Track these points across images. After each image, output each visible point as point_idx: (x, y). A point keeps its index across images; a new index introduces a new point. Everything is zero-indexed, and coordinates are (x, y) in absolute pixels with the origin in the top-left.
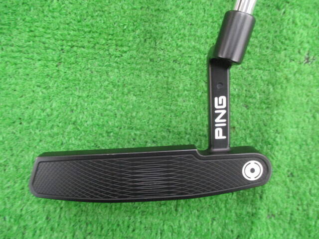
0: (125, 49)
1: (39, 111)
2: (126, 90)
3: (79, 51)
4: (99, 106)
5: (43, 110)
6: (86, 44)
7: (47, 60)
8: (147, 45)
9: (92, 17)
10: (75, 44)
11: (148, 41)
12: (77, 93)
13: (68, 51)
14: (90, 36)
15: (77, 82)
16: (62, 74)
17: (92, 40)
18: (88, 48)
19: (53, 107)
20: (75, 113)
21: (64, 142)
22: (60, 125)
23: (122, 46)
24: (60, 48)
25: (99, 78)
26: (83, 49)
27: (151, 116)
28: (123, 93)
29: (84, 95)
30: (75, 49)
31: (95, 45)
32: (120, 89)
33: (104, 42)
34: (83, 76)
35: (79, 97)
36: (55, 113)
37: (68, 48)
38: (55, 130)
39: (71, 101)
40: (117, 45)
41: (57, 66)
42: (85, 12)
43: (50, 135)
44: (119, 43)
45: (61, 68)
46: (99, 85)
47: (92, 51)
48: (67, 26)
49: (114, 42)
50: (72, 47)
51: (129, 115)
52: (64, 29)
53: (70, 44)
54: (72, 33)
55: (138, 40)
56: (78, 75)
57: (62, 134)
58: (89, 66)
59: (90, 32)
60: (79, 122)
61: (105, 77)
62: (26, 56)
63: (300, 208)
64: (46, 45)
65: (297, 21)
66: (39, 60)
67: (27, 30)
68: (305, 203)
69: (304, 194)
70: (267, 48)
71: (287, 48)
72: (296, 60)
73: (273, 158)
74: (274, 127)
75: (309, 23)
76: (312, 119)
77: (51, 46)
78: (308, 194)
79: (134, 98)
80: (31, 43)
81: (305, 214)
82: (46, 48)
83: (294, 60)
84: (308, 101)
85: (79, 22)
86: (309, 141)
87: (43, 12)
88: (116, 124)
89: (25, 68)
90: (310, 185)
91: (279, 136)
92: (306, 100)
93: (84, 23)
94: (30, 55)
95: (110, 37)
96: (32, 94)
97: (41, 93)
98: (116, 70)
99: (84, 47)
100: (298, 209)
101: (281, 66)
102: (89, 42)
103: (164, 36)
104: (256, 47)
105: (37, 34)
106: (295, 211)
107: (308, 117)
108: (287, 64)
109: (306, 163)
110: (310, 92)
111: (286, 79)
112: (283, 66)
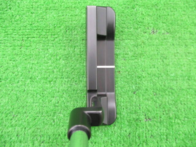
0: (56, 36)
1: (11, 74)
2: (58, 58)
3: (32, 40)
4: (44, 68)
5: (13, 73)
6: (35, 36)
7: (15, 46)
8: (68, 33)
9: (38, 22)
10: (29, 36)
11: (68, 31)
12: (32, 62)
13: (26, 40)
14: (37, 31)
15: (31, 56)
16: (23, 52)
17: (38, 33)
18: (37, 37)
19: (19, 70)
20: (31, 73)
21: (26, 89)
22: (23, 80)
23: (54, 35)
24: (21, 39)
25: (43, 52)
26: (34, 39)
27: (73, 70)
28: (57, 60)
29: (36, 62)
30: (30, 39)
31: (40, 36)
32: (55, 57)
33: (45, 34)
34: (35, 52)
35: (33, 64)
36: (20, 74)
37: (26, 38)
38: (20, 83)
39: (28, 67)
40: (52, 35)
41: (20, 49)
42: (33, 20)
43: (17, 87)
44: (53, 34)
45: (22, 49)
46: (43, 57)
47: (39, 39)
48: (25, 28)
49: (50, 33)
50: (28, 38)
51: (61, 71)
52: (23, 29)
53: (26, 36)
54: (28, 31)
55: (62, 31)
56: (32, 52)
57: (24, 85)
58: (38, 47)
59: (37, 30)
60: (33, 77)
61: (46, 52)
62: (3, 45)
63: (165, 113)
64: (14, 39)
65: (144, 13)
66: (11, 46)
67: (4, 31)
68: (166, 109)
69: (165, 105)
70: (131, 28)
71: (141, 27)
72: (147, 33)
73: (142, 85)
74: (140, 68)
75: (151, 14)
76: (162, 63)
77: (17, 39)
78: (167, 104)
79: (63, 61)
80: (6, 38)
81: (168, 116)
82: (14, 40)
83: (146, 33)
84: (158, 53)
85: (31, 25)
86: (162, 74)
87: (12, 22)
88: (54, 77)
89: (3, 51)
90: (167, 99)
91: (144, 73)
92: (157, 53)
93: (33, 25)
94: (5, 45)
95: (48, 31)
96: (7, 65)
97: (11, 64)
98: (52, 48)
99: (34, 38)
100: (164, 114)
101: (139, 36)
102: (37, 35)
103: (76, 28)
104: (125, 28)
105: (9, 33)
106: (162, 115)
107: (159, 62)
108: (142, 35)
109: (163, 86)
110: (158, 48)
111: (143, 42)
112: (141, 36)
